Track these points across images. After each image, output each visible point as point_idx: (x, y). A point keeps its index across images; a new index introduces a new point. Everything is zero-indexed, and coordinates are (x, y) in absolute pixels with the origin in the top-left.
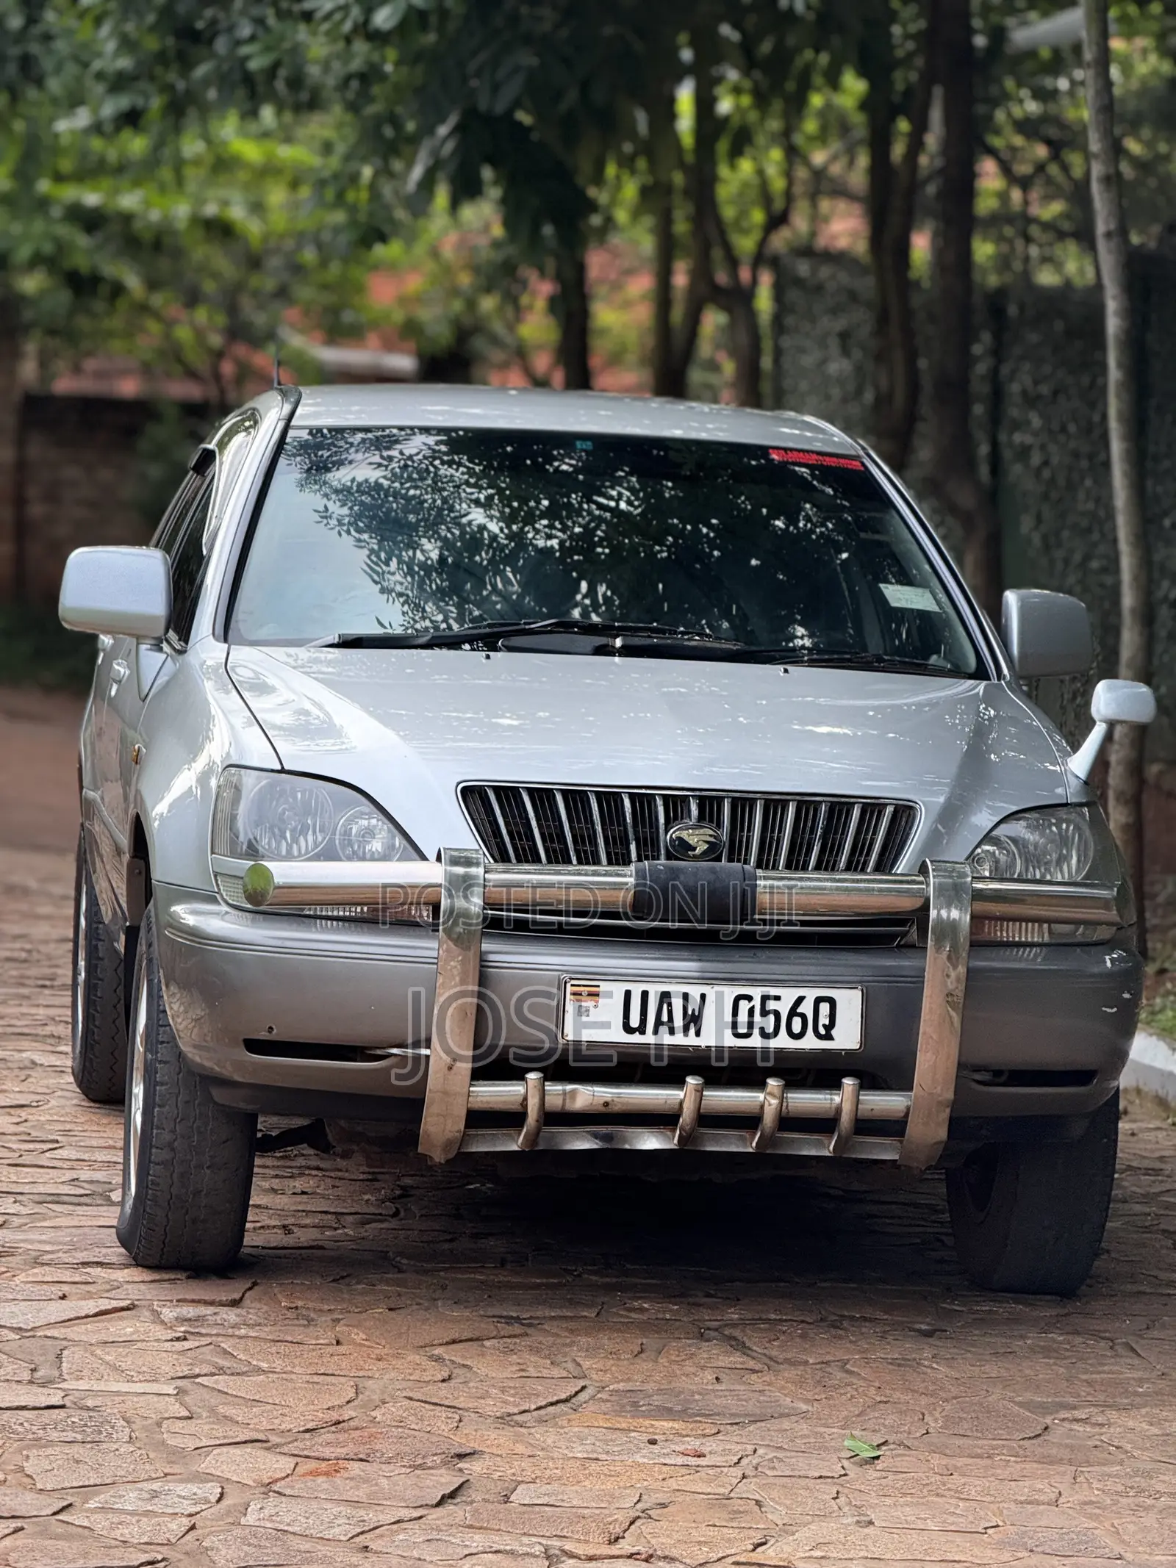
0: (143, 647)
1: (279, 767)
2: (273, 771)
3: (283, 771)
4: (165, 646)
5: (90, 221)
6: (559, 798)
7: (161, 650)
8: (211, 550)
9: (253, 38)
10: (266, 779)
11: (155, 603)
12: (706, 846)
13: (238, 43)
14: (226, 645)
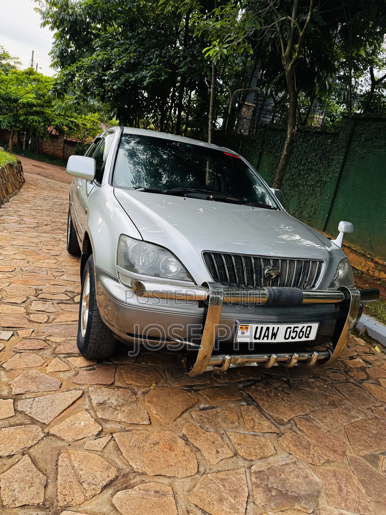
0: (88, 183)
1: (141, 239)
2: (139, 240)
3: (143, 240)
6: (233, 258)
7: (92, 184)
8: (106, 160)
9: (96, 89)
10: (136, 243)
11: (91, 172)
12: (275, 276)
13: (94, 90)
14: (113, 187)
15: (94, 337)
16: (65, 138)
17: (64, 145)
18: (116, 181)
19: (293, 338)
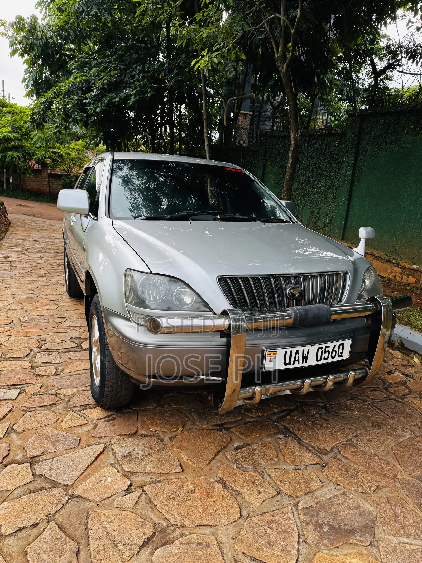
0: (83, 217)
1: (150, 272)
2: (147, 273)
4: (88, 216)
5: (55, 153)
6: (251, 280)
7: (87, 218)
8: (99, 191)
9: (77, 115)
10: (145, 276)
12: (299, 294)
13: (75, 115)
14: (111, 219)
15: (110, 384)
16: (49, 171)
17: (49, 179)
18: (113, 213)
19: (325, 359)
